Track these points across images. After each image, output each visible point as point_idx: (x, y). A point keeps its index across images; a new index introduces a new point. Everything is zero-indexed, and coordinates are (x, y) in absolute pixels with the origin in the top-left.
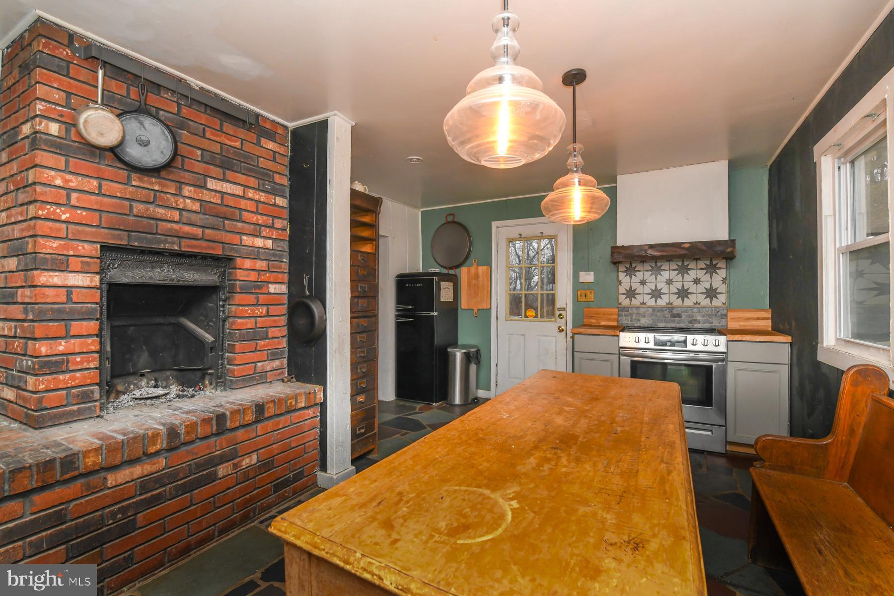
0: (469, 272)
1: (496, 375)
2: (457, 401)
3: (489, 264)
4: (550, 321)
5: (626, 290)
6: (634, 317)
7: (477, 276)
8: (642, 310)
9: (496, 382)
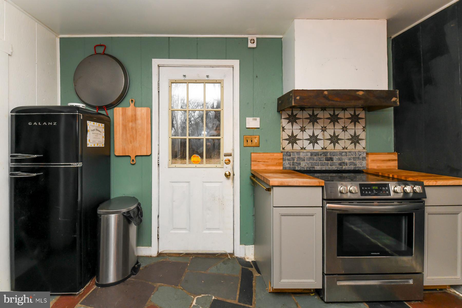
0: (124, 114)
1: (158, 228)
2: (112, 278)
3: (150, 106)
4: (216, 167)
5: (288, 135)
6: (295, 161)
7: (134, 118)
8: (302, 155)
9: (158, 236)
